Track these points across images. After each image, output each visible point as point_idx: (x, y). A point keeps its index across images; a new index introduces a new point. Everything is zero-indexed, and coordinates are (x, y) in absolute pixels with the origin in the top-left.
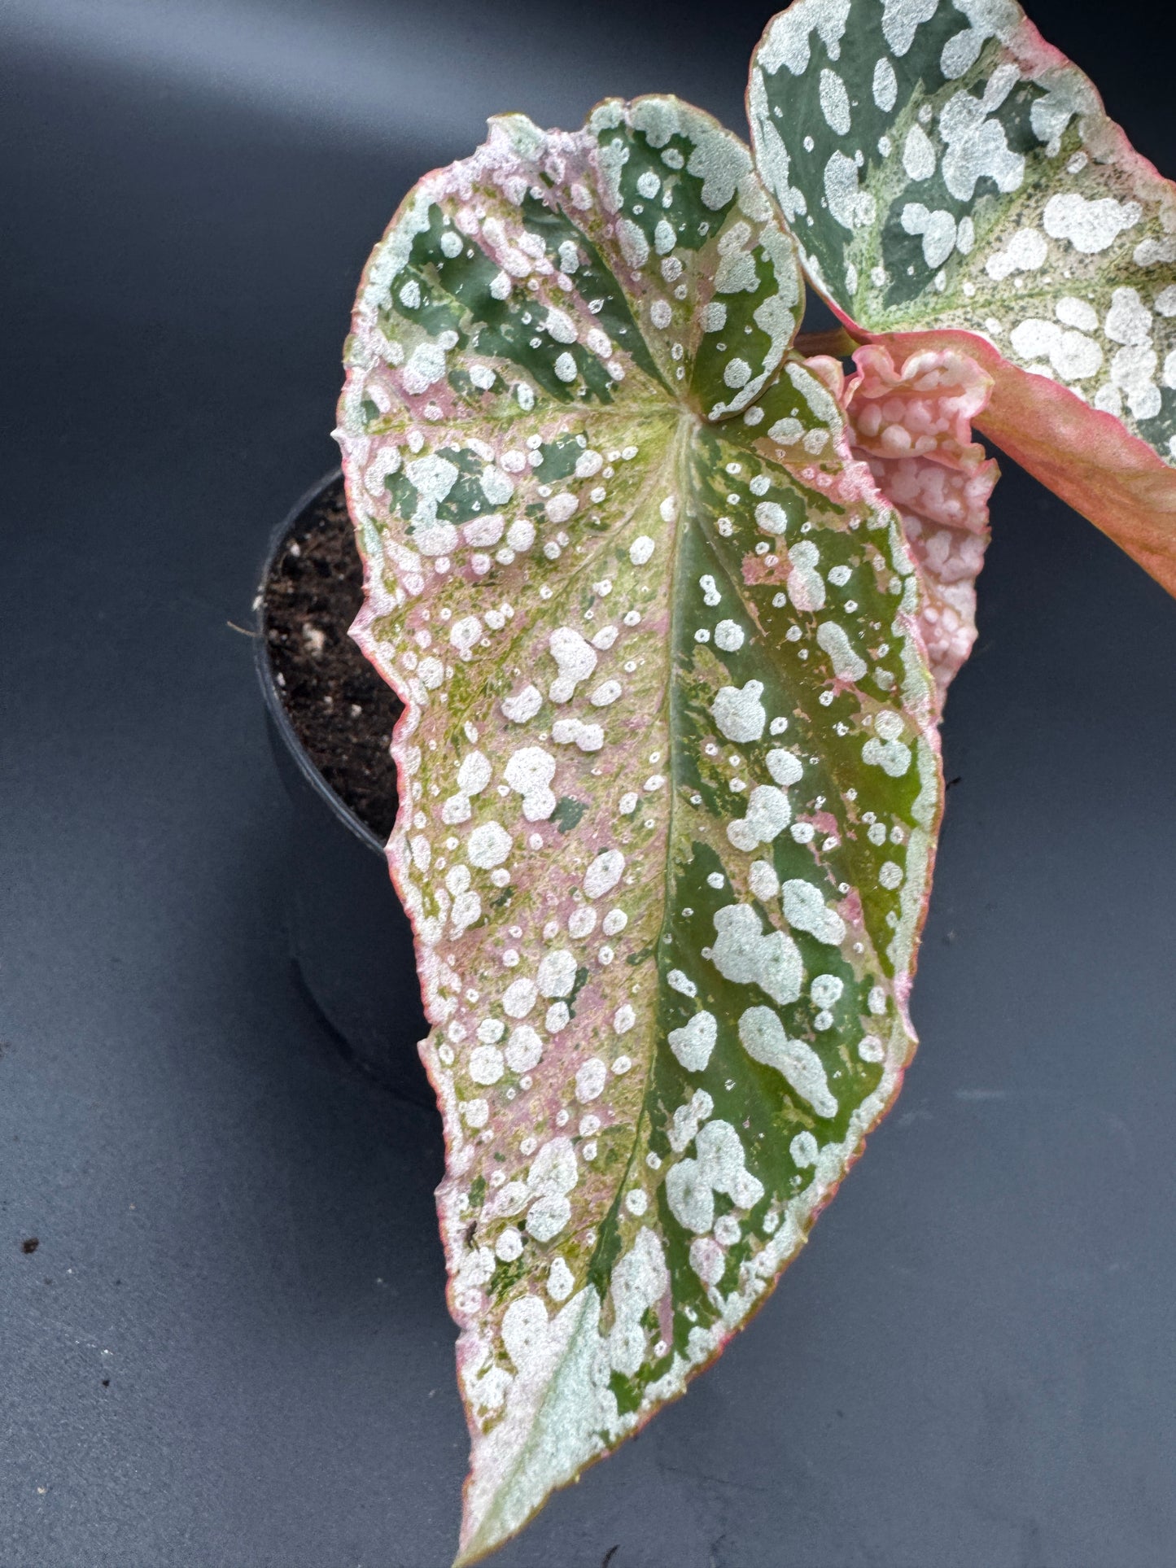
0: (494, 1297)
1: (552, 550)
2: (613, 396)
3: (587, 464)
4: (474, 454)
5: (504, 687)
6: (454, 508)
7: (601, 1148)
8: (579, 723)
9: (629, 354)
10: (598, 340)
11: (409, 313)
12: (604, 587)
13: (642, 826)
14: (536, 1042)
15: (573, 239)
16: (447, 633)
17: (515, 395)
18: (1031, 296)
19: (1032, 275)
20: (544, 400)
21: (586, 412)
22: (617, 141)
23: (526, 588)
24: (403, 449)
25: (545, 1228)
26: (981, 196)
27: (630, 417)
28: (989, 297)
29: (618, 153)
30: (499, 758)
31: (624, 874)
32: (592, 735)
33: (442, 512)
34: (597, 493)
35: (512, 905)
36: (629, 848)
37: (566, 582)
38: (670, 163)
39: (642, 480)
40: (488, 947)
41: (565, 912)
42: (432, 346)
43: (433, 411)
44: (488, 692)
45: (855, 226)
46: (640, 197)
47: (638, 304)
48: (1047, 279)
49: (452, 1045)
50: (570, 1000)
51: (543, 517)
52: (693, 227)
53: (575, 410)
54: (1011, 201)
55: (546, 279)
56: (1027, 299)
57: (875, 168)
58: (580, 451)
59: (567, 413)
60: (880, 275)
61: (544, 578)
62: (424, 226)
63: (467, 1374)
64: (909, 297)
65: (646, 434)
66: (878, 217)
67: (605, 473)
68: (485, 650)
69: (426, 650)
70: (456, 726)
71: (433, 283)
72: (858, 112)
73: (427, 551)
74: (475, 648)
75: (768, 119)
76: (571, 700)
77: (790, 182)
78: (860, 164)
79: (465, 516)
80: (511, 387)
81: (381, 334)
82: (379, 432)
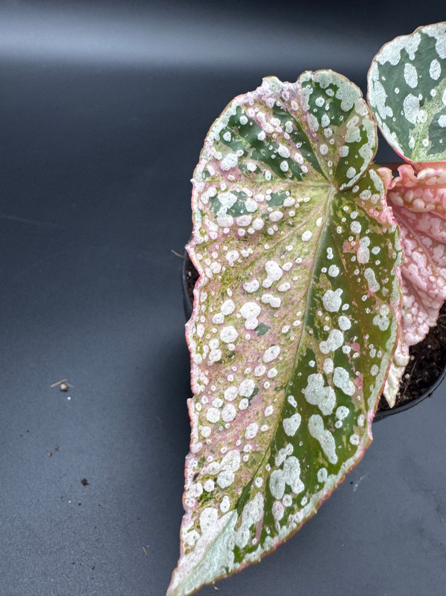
0: (200, 504)
1: (271, 231)
2: (302, 178)
3: (289, 202)
4: (244, 193)
5: (245, 279)
6: (234, 211)
7: (251, 458)
8: (272, 296)
9: (311, 164)
10: (299, 157)
11: (226, 143)
13: (289, 338)
14: (234, 411)
15: (292, 121)
16: (225, 255)
17: (264, 175)
20: (275, 177)
21: (291, 183)
22: (309, 86)
23: (259, 244)
24: (218, 189)
25: (224, 483)
27: (309, 187)
29: (309, 90)
30: (240, 304)
31: (279, 355)
32: (276, 301)
33: (229, 212)
34: (292, 213)
35: (234, 358)
36: (283, 346)
37: (276, 244)
38: (329, 94)
39: (311, 210)
40: (223, 371)
41: (254, 365)
42: (233, 155)
43: (232, 177)
44: (239, 279)
45: (417, 123)
46: (317, 106)
47: (315, 145)
49: (202, 404)
50: (250, 399)
51: (268, 219)
52: (337, 117)
53: (287, 182)
55: (280, 135)
57: (428, 101)
58: (286, 197)
59: (283, 183)
60: (426, 142)
61: (267, 241)
62: (235, 114)
63: (184, 529)
64: (439, 152)
65: (315, 193)
66: (428, 120)
67: (296, 206)
68: (239, 264)
69: (216, 260)
70: (224, 289)
71: (238, 133)
72: (421, 79)
73: (221, 224)
74: (235, 262)
75: (378, 81)
76: (270, 287)
77: (386, 105)
78: (421, 99)
79: (237, 214)
80: (263, 173)
81: (214, 149)
82: (210, 182)
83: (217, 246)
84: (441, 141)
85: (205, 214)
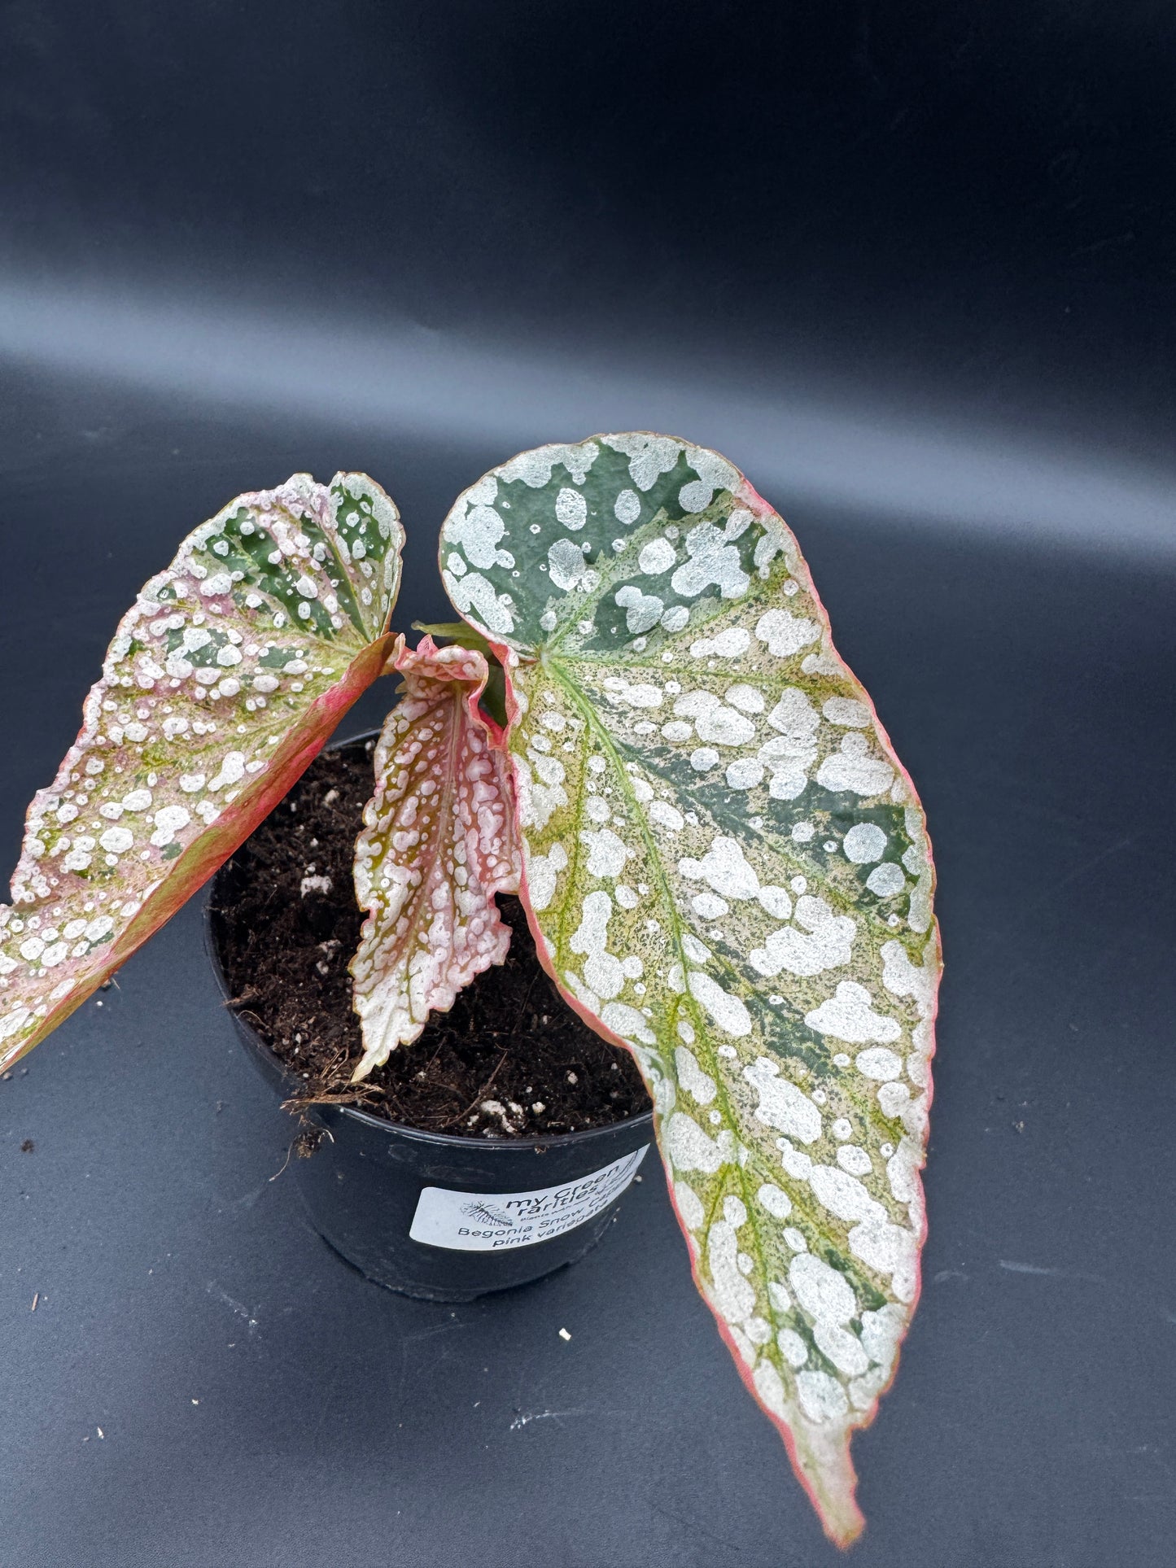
1: (251, 705)
2: (333, 636)
3: (296, 666)
4: (228, 637)
5: (188, 767)
6: (198, 658)
8: (212, 806)
9: (348, 616)
10: (331, 602)
11: (218, 556)
12: (273, 740)
14: (63, 955)
15: (324, 542)
16: (163, 720)
17: (274, 618)
18: (716, 675)
19: (725, 660)
20: (288, 625)
21: (314, 640)
22: (337, 493)
23: (231, 721)
24: (188, 620)
26: (706, 596)
27: (338, 651)
28: (681, 667)
29: (339, 501)
30: (160, 803)
32: (212, 816)
33: (189, 656)
34: (297, 686)
35: (110, 879)
38: (365, 510)
40: (85, 893)
41: (128, 899)
42: (226, 576)
43: (216, 608)
44: (176, 766)
45: (573, 590)
46: (347, 525)
47: (355, 587)
48: (736, 667)
49: (26, 926)
51: (250, 684)
52: (377, 547)
53: (307, 637)
54: (732, 605)
55: (304, 560)
56: (710, 677)
57: (605, 557)
58: (293, 658)
59: (302, 637)
60: (587, 627)
61: (245, 721)
62: (234, 516)
64: (607, 648)
65: (345, 665)
66: (599, 588)
67: (306, 676)
68: (184, 741)
69: (141, 720)
70: (143, 771)
71: (239, 546)
72: (595, 519)
73: (170, 672)
74: (177, 736)
75: (487, 506)
76: (216, 792)
77: (498, 546)
78: (588, 550)
79: (201, 664)
80: (271, 613)
81: (192, 560)
82: (173, 606)
83: (152, 702)
84: (614, 630)
85: (146, 649)
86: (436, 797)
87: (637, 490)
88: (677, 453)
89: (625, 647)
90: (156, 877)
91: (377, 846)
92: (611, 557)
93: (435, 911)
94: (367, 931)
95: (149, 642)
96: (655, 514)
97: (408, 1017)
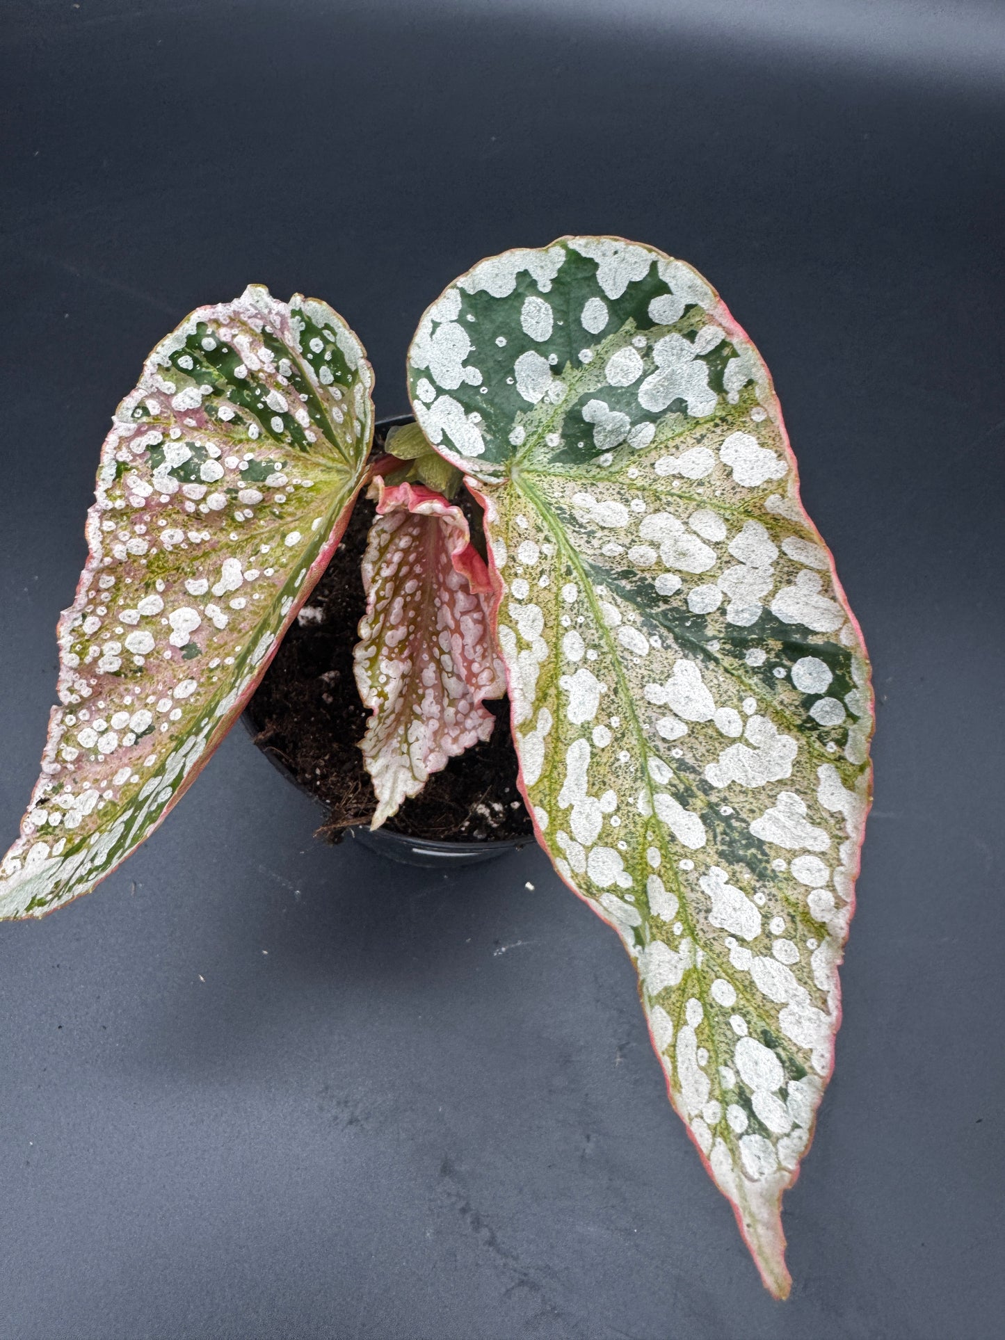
0: (38, 834)
1: (239, 517)
2: (308, 448)
3: (276, 479)
4: (207, 450)
5: (191, 572)
6: (182, 473)
7: (105, 807)
8: (219, 610)
9: (320, 430)
10: (302, 416)
11: (184, 371)
12: (265, 549)
13: (212, 677)
14: (115, 744)
15: (289, 360)
16: (160, 533)
17: (248, 429)
18: (680, 497)
19: (690, 482)
20: (264, 438)
21: (290, 452)
22: (298, 317)
23: (222, 529)
24: (165, 434)
25: (69, 825)
26: (672, 411)
27: (316, 464)
28: (646, 485)
29: (299, 324)
30: (172, 606)
31: (192, 695)
32: (221, 620)
33: (173, 472)
34: (279, 498)
35: (141, 676)
36: (200, 685)
37: (247, 537)
38: (329, 338)
39: (312, 501)
40: (122, 688)
41: (161, 695)
42: (195, 390)
43: (191, 422)
44: (180, 571)
45: (541, 402)
46: (312, 350)
47: (325, 405)
48: (700, 490)
49: (77, 718)
50: (138, 736)
51: (236, 497)
52: (342, 375)
54: (697, 423)
55: (270, 375)
56: (675, 497)
57: (572, 368)
58: (273, 471)
59: (278, 449)
60: (554, 440)
61: (235, 529)
62: (194, 332)
63: (10, 854)
64: (575, 462)
65: (323, 477)
66: (566, 400)
67: (287, 489)
68: (183, 550)
69: (140, 536)
70: (150, 578)
71: (203, 360)
72: (561, 328)
73: (157, 487)
74: (176, 546)
75: (452, 322)
76: (221, 597)
77: (465, 363)
78: (555, 363)
79: (186, 480)
80: (245, 424)
81: (159, 377)
82: (150, 423)
83: (147, 518)
84: (581, 445)
85: (132, 468)
86: (419, 593)
87: (605, 298)
88: (650, 262)
89: (591, 462)
90: (181, 676)
91: (373, 649)
92: (577, 368)
93: (426, 688)
94: (372, 723)
95: (132, 461)
96: (623, 323)
97: (410, 775)
